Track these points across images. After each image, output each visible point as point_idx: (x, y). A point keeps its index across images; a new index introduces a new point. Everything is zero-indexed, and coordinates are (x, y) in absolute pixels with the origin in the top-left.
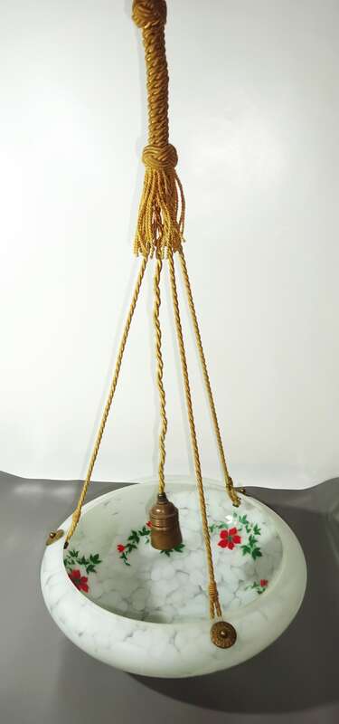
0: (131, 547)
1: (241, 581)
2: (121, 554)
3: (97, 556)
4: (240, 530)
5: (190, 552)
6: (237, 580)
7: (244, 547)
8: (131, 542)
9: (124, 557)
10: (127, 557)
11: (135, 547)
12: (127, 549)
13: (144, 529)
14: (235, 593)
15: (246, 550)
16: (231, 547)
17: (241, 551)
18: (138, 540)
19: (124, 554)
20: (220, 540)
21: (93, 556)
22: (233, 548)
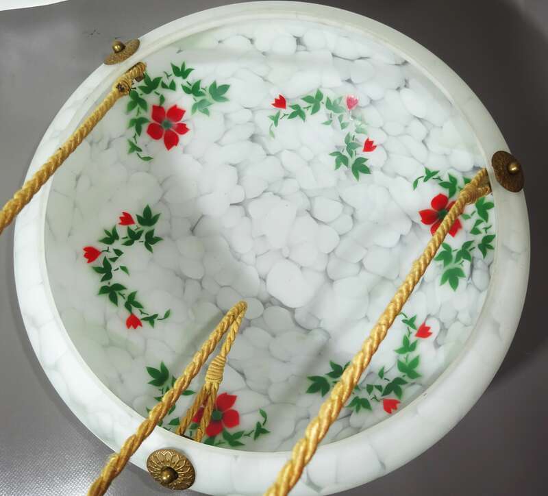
0: (132, 302)
1: (252, 138)
2: (146, 324)
4: (162, 99)
6: (250, 143)
7: (195, 108)
8: (122, 301)
9: (151, 320)
11: (132, 296)
12: (135, 311)
13: (98, 270)
14: (268, 155)
15: (201, 106)
16: (183, 129)
17: (200, 116)
18: (119, 287)
19: (145, 319)
20: (161, 142)
21: (152, 379)
22: (188, 126)
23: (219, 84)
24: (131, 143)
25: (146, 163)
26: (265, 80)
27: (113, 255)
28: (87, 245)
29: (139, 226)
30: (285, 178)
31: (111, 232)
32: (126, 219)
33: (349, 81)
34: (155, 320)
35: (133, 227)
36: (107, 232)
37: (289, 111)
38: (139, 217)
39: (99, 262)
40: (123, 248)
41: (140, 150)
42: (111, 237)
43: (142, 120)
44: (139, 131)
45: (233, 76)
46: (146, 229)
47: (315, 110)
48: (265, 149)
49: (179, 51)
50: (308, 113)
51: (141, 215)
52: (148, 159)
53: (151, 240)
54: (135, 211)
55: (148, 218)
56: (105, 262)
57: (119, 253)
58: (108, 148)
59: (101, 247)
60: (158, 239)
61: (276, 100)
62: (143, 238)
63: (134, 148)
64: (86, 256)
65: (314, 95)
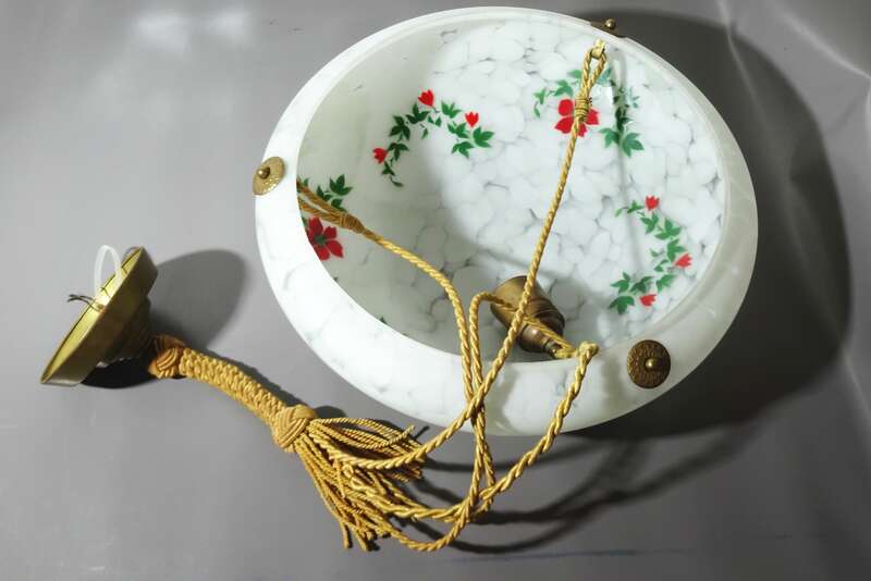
0: (398, 149)
1: (606, 199)
2: (382, 167)
3: (341, 180)
5: (505, 144)
6: (601, 198)
7: (607, 131)
8: (395, 139)
9: (388, 171)
10: (393, 169)
11: (403, 147)
12: (391, 154)
13: (415, 109)
14: (596, 221)
15: (611, 137)
16: (581, 132)
17: (601, 139)
18: (407, 133)
19: (386, 165)
20: (558, 118)
21: (335, 181)
22: (586, 134)
23: (639, 139)
24: (544, 91)
25: (534, 114)
26: (666, 177)
27: (435, 119)
28: (434, 92)
29: (472, 132)
30: (580, 246)
31: (455, 108)
32: (472, 119)
33: (703, 246)
34: (388, 175)
35: (468, 127)
36: (453, 106)
37: (649, 215)
38: (479, 129)
39: (423, 108)
40: (444, 125)
41: (542, 102)
42: (450, 111)
43: (570, 91)
44: (558, 93)
45: (654, 147)
46: (471, 140)
47: (661, 237)
48: (601, 214)
49: (646, 86)
50: (656, 232)
51: (483, 131)
52: (538, 113)
53: (463, 148)
54: (483, 124)
55: (482, 138)
56: (425, 114)
57: (439, 122)
58: (530, 73)
59: (437, 104)
60: (466, 154)
61: (653, 198)
62: (462, 140)
63: (541, 97)
64: (424, 94)
65: (675, 226)
